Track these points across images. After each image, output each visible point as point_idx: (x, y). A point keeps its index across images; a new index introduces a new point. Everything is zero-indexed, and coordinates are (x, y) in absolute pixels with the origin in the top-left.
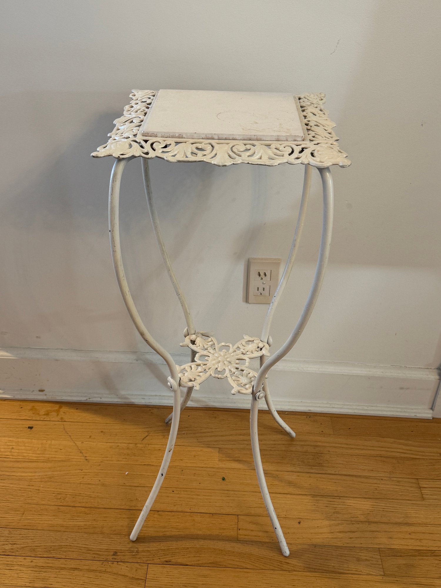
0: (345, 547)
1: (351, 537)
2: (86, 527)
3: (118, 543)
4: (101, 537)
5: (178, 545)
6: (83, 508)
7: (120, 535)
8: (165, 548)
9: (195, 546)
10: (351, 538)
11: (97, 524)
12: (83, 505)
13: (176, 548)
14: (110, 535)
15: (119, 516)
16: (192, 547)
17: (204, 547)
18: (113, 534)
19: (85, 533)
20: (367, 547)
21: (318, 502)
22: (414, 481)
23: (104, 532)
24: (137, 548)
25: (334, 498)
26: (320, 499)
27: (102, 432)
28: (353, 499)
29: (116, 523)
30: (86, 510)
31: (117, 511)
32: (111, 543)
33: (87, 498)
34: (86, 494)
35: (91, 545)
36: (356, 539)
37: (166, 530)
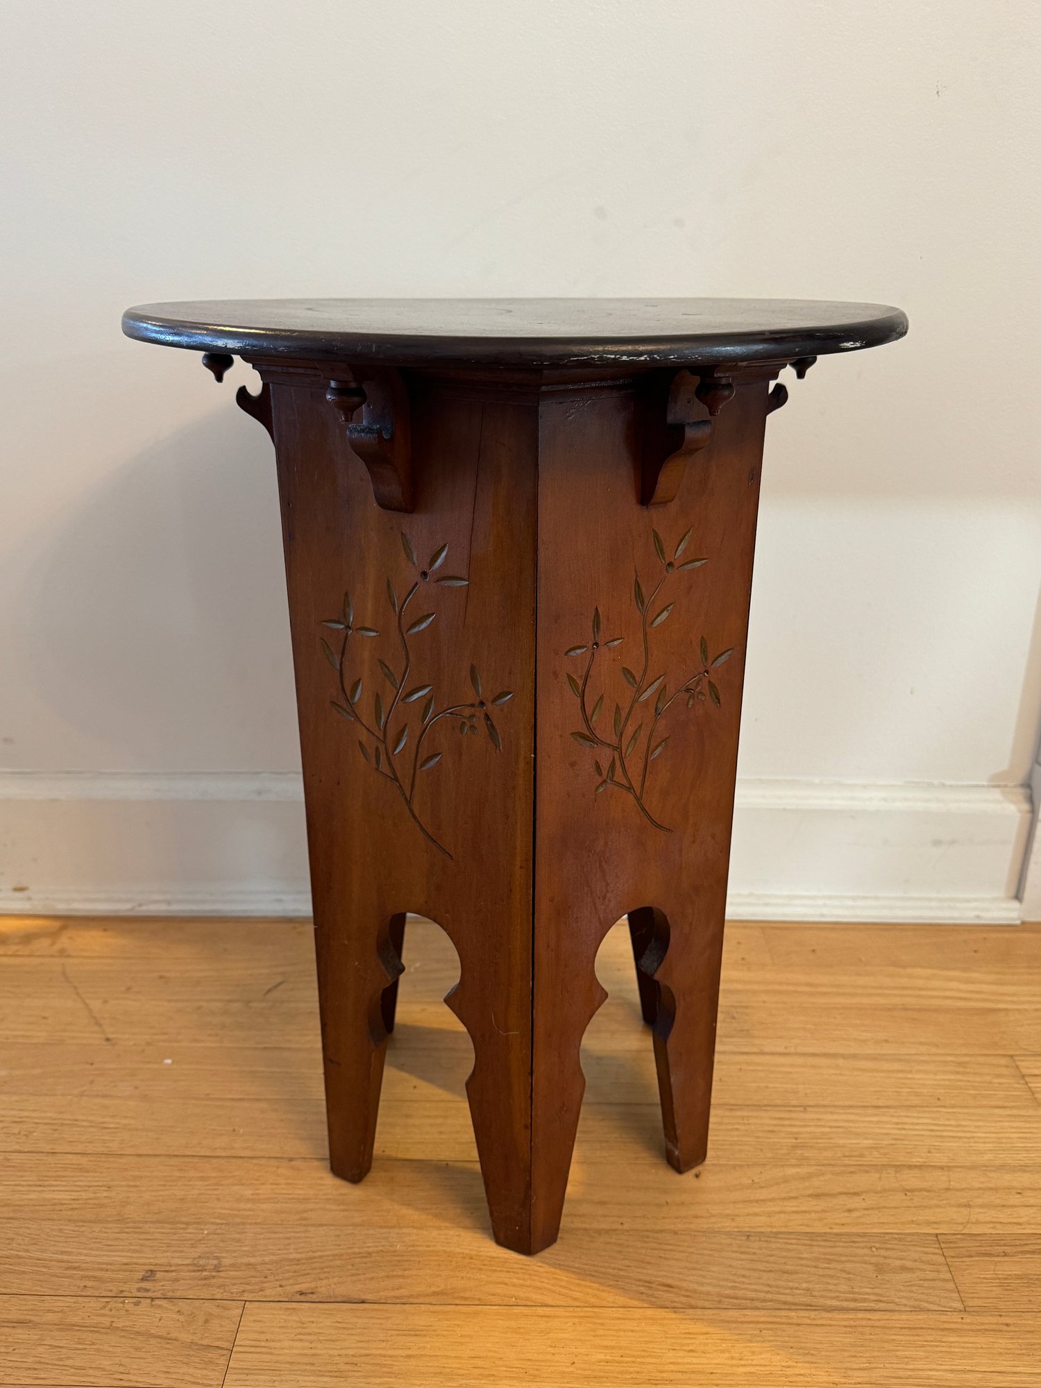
0: (837, 1234)
1: (849, 1206)
2: (76, 1206)
3: (163, 1247)
4: (117, 1230)
5: (339, 1245)
6: (79, 1157)
7: (172, 1223)
8: (303, 1256)
9: (391, 1249)
10: (849, 1211)
11: (110, 1198)
12: (79, 1148)
13: (334, 1255)
14: (141, 1225)
15: (177, 1174)
16: (382, 1251)
17: (420, 1248)
18: (153, 1222)
19: (70, 1220)
20: (902, 1232)
21: (746, 1121)
22: (1003, 1061)
23: (126, 1216)
24: (217, 1258)
25: (790, 1111)
26: (750, 1114)
27: (161, 977)
28: (841, 1111)
29: (167, 1193)
30: (83, 1161)
31: (174, 1161)
32: (142, 1245)
33: (93, 1130)
34: (91, 1121)
35: (80, 1254)
36: (866, 1212)
37: (310, 1206)
